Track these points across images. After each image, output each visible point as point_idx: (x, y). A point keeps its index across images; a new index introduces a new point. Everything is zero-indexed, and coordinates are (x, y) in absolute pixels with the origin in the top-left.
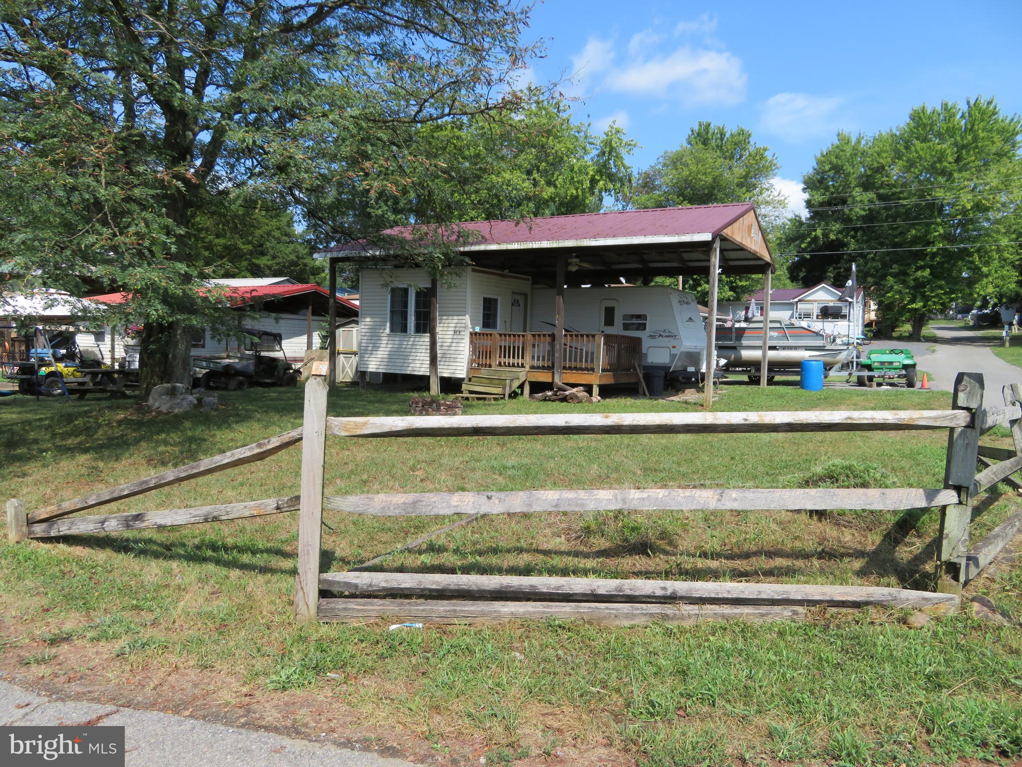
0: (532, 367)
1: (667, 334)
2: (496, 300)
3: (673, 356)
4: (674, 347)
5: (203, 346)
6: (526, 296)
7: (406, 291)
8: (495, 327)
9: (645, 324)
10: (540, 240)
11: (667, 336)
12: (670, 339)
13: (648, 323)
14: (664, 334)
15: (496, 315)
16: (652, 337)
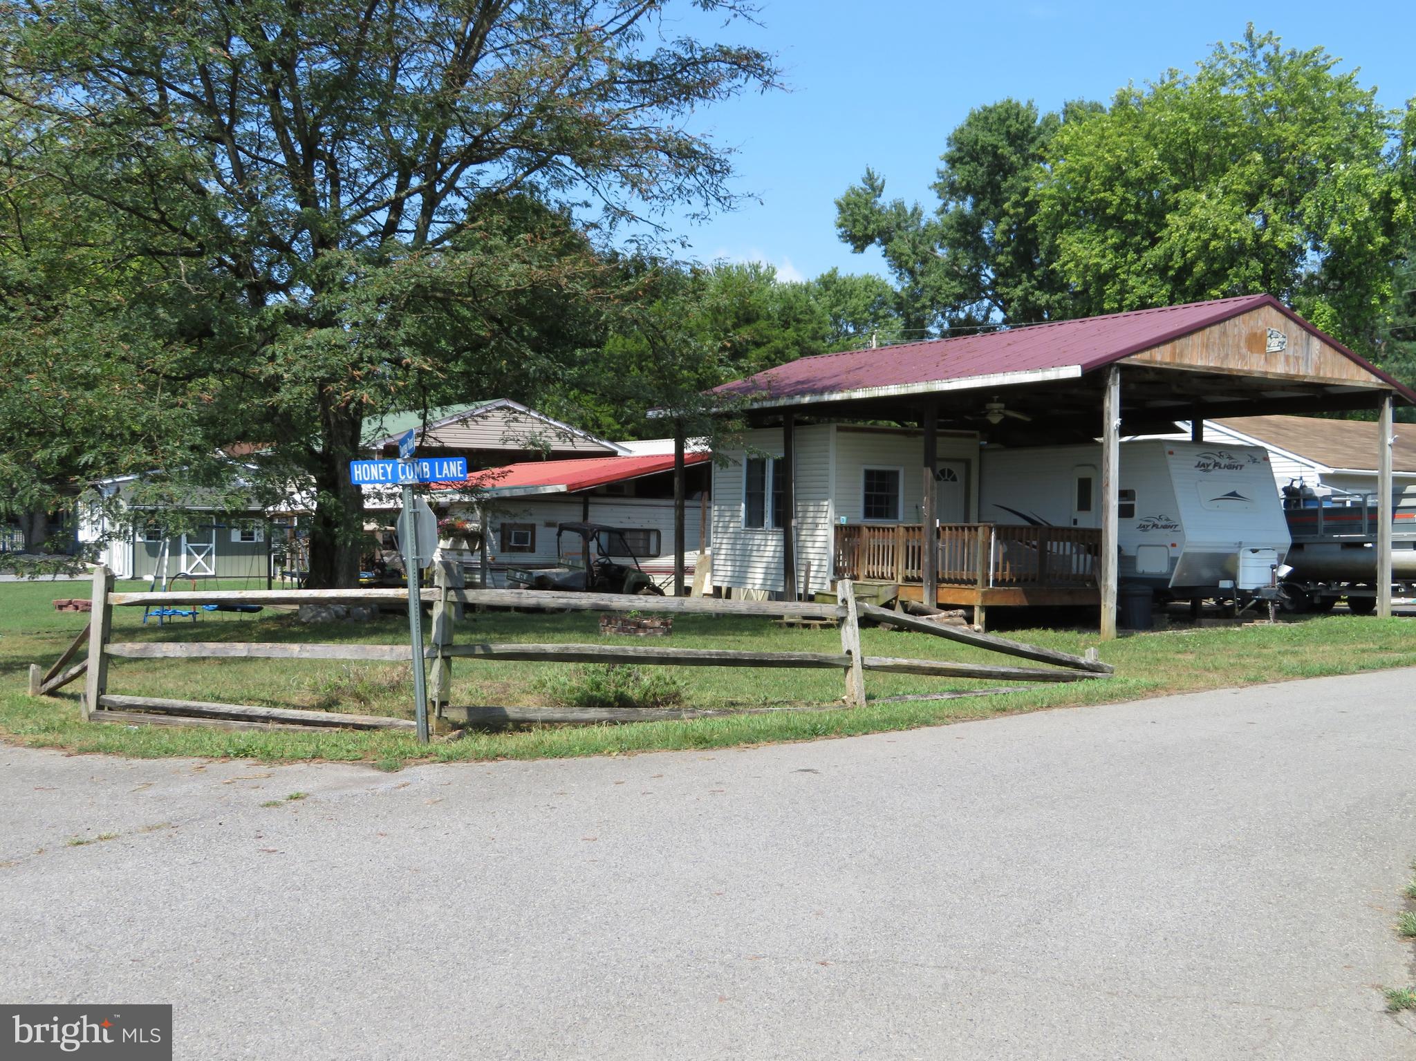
0: (907, 579)
1: (1164, 523)
2: (896, 474)
3: (1173, 561)
4: (1173, 545)
5: (532, 550)
6: (968, 463)
7: (762, 463)
8: (896, 517)
9: (1133, 506)
10: (886, 383)
11: (1165, 527)
12: (1168, 531)
13: (1136, 504)
14: (1160, 523)
15: (896, 497)
16: (1143, 528)
